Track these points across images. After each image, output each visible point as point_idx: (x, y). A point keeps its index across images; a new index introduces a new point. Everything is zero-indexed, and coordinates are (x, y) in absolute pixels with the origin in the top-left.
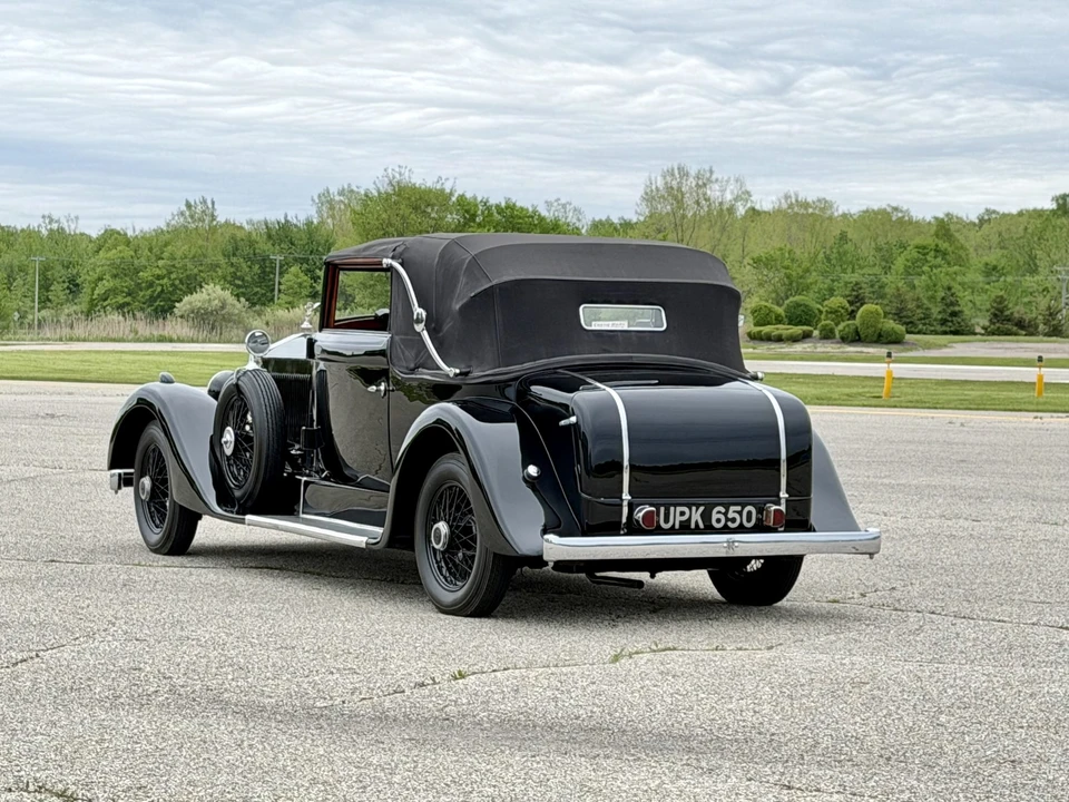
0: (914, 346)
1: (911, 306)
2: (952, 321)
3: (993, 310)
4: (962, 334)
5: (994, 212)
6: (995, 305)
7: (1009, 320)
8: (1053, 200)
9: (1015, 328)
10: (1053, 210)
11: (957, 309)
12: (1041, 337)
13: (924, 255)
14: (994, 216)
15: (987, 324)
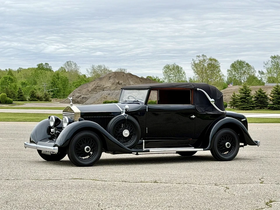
0: (15, 104)
1: (10, 93)
2: (21, 97)
3: (31, 94)
4: (24, 101)
5: (22, 68)
6: (31, 93)
7: (35, 97)
8: (37, 65)
9: (37, 99)
10: (36, 68)
11: (22, 94)
12: (43, 102)
13: (6, 80)
14: (21, 69)
15: (29, 98)
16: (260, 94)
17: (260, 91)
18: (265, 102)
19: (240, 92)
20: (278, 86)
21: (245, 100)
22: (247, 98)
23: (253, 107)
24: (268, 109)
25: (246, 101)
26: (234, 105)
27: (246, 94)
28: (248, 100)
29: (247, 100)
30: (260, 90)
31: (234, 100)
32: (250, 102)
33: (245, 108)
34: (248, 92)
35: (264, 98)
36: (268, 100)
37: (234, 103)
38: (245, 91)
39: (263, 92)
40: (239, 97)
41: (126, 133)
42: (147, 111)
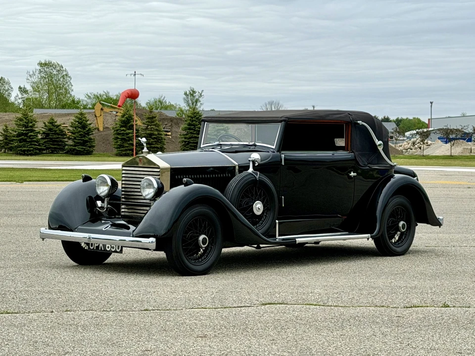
16: (52, 127)
17: (50, 123)
18: (61, 141)
19: (16, 124)
20: (81, 114)
21: (26, 138)
22: (30, 134)
23: (40, 150)
24: (65, 153)
25: (28, 140)
26: (6, 147)
27: (28, 127)
28: (31, 137)
29: (29, 137)
30: (51, 121)
31: (6, 137)
32: (35, 141)
33: (26, 152)
34: (30, 124)
35: (58, 134)
36: (65, 138)
37: (7, 144)
38: (25, 122)
39: (56, 124)
40: (15, 132)
41: (258, 207)
42: (283, 164)
